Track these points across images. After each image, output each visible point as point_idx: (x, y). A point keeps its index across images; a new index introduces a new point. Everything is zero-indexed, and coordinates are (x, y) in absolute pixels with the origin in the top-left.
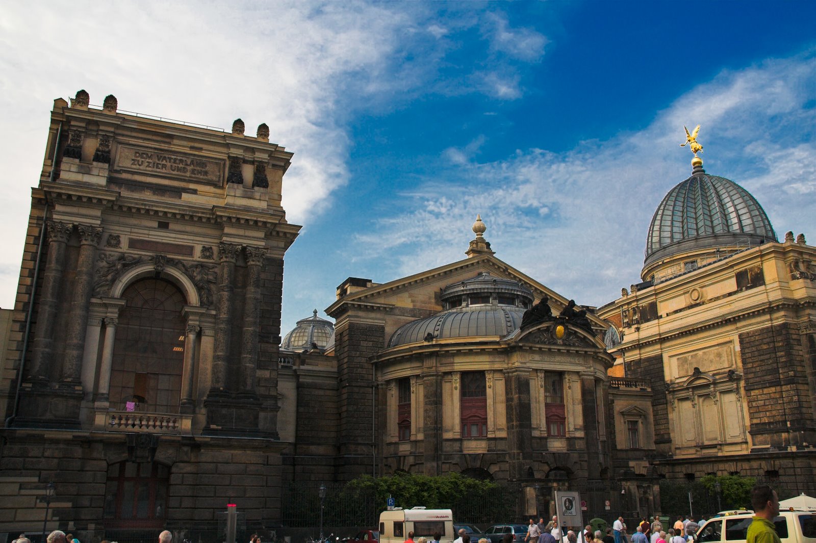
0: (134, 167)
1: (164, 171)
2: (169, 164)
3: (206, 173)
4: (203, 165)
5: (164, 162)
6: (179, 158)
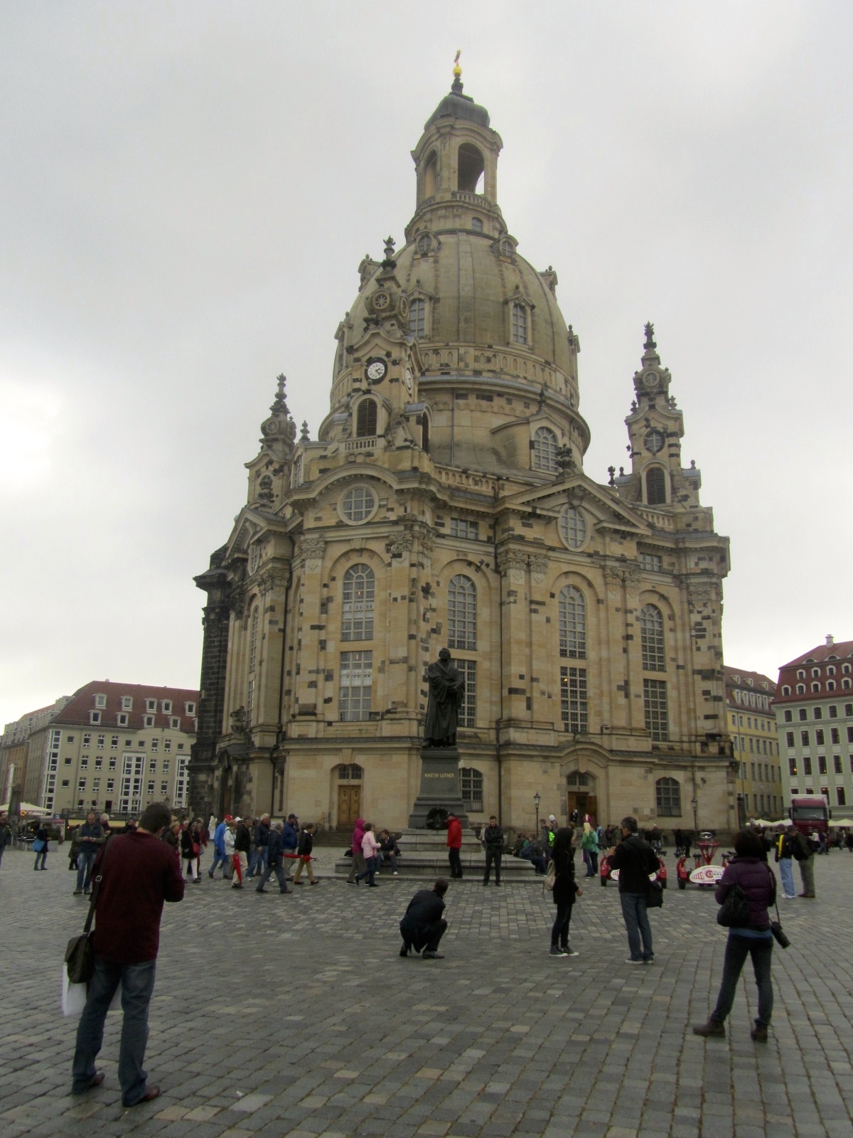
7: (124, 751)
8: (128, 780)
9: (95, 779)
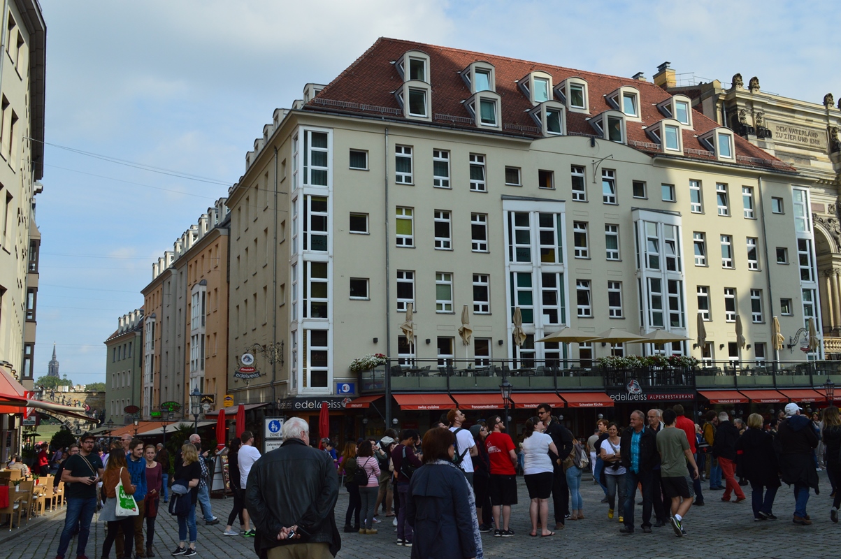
0: (778, 139)
1: (795, 141)
2: (797, 135)
3: (818, 142)
4: (815, 134)
5: (794, 134)
6: (802, 130)
7: (504, 198)
8: (525, 278)
9: (439, 275)
